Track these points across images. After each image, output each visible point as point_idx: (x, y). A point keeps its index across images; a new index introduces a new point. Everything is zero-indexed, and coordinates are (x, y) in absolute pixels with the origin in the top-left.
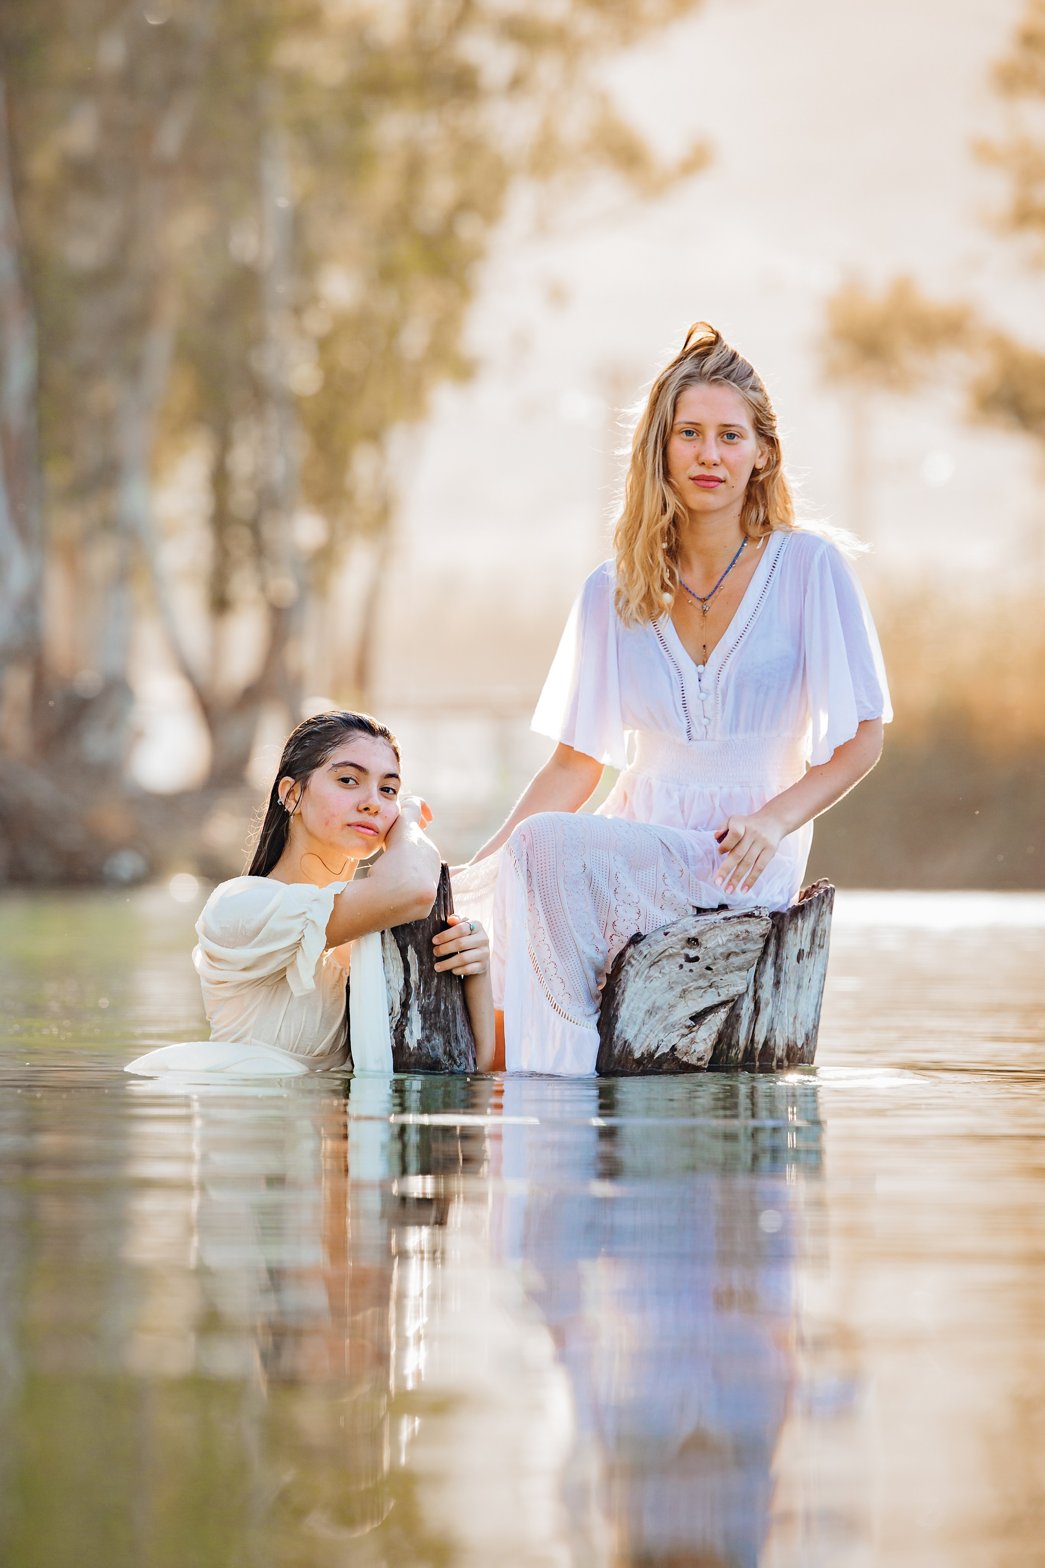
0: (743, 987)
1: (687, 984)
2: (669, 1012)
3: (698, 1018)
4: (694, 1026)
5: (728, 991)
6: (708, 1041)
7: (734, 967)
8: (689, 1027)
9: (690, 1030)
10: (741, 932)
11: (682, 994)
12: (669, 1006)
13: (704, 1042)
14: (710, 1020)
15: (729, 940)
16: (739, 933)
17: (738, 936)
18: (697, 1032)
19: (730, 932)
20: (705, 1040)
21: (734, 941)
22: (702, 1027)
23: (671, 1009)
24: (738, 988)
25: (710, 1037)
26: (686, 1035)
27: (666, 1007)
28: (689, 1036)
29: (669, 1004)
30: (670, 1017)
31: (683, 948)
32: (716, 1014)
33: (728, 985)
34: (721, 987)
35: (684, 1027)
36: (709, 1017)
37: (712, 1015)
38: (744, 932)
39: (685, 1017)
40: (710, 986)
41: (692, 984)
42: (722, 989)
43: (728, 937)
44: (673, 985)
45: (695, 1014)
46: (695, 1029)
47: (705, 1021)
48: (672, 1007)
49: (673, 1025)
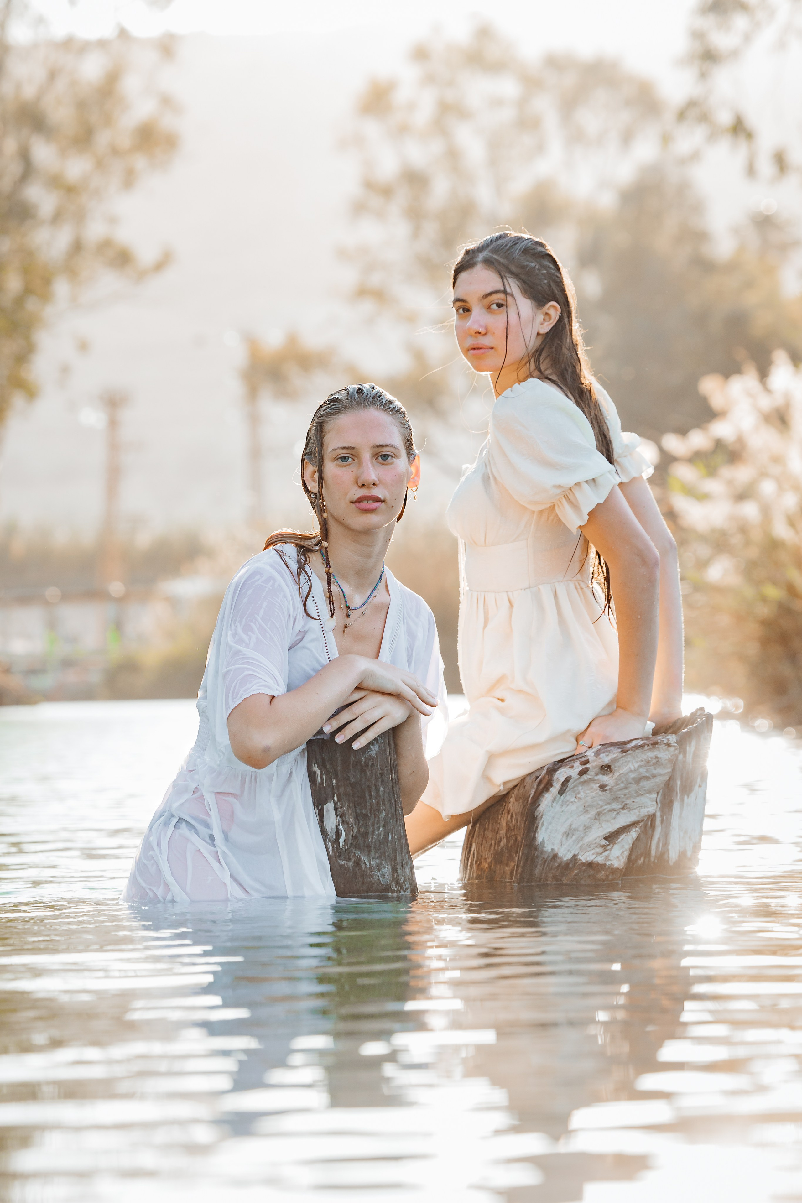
0: (652, 808)
1: (601, 807)
2: (585, 833)
3: (611, 838)
4: (608, 845)
5: (639, 812)
6: (621, 858)
7: (645, 790)
8: (603, 846)
9: (605, 848)
10: (652, 758)
11: (597, 816)
12: (584, 828)
13: (617, 859)
14: (622, 839)
15: (640, 766)
16: (650, 759)
17: (648, 762)
18: (611, 850)
19: (641, 758)
20: (618, 857)
21: (645, 767)
22: (616, 846)
23: (586, 830)
24: (648, 809)
25: (623, 854)
26: (601, 854)
27: (581, 828)
28: (604, 854)
29: (585, 826)
30: (585, 837)
31: (597, 775)
32: (628, 833)
33: (639, 807)
34: (633, 809)
35: (598, 846)
36: (622, 837)
37: (625, 834)
38: (654, 757)
39: (599, 837)
40: (623, 809)
41: (606, 807)
42: (634, 811)
43: (639, 764)
44: (588, 809)
45: (608, 834)
46: (609, 847)
47: (619, 840)
48: (587, 828)
49: (589, 845)
